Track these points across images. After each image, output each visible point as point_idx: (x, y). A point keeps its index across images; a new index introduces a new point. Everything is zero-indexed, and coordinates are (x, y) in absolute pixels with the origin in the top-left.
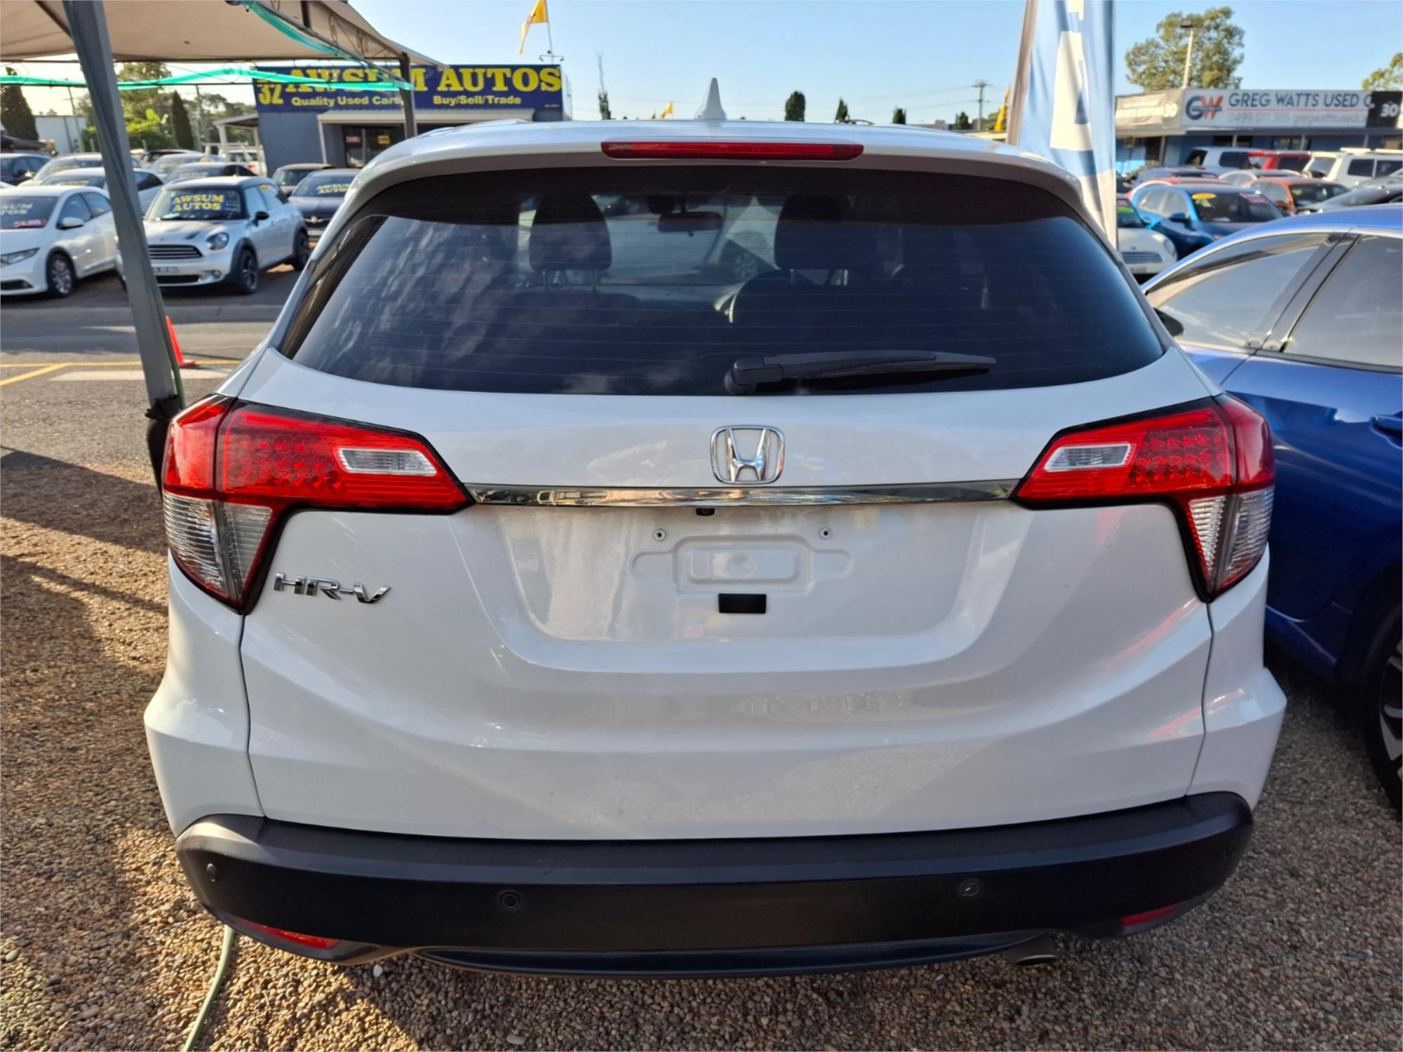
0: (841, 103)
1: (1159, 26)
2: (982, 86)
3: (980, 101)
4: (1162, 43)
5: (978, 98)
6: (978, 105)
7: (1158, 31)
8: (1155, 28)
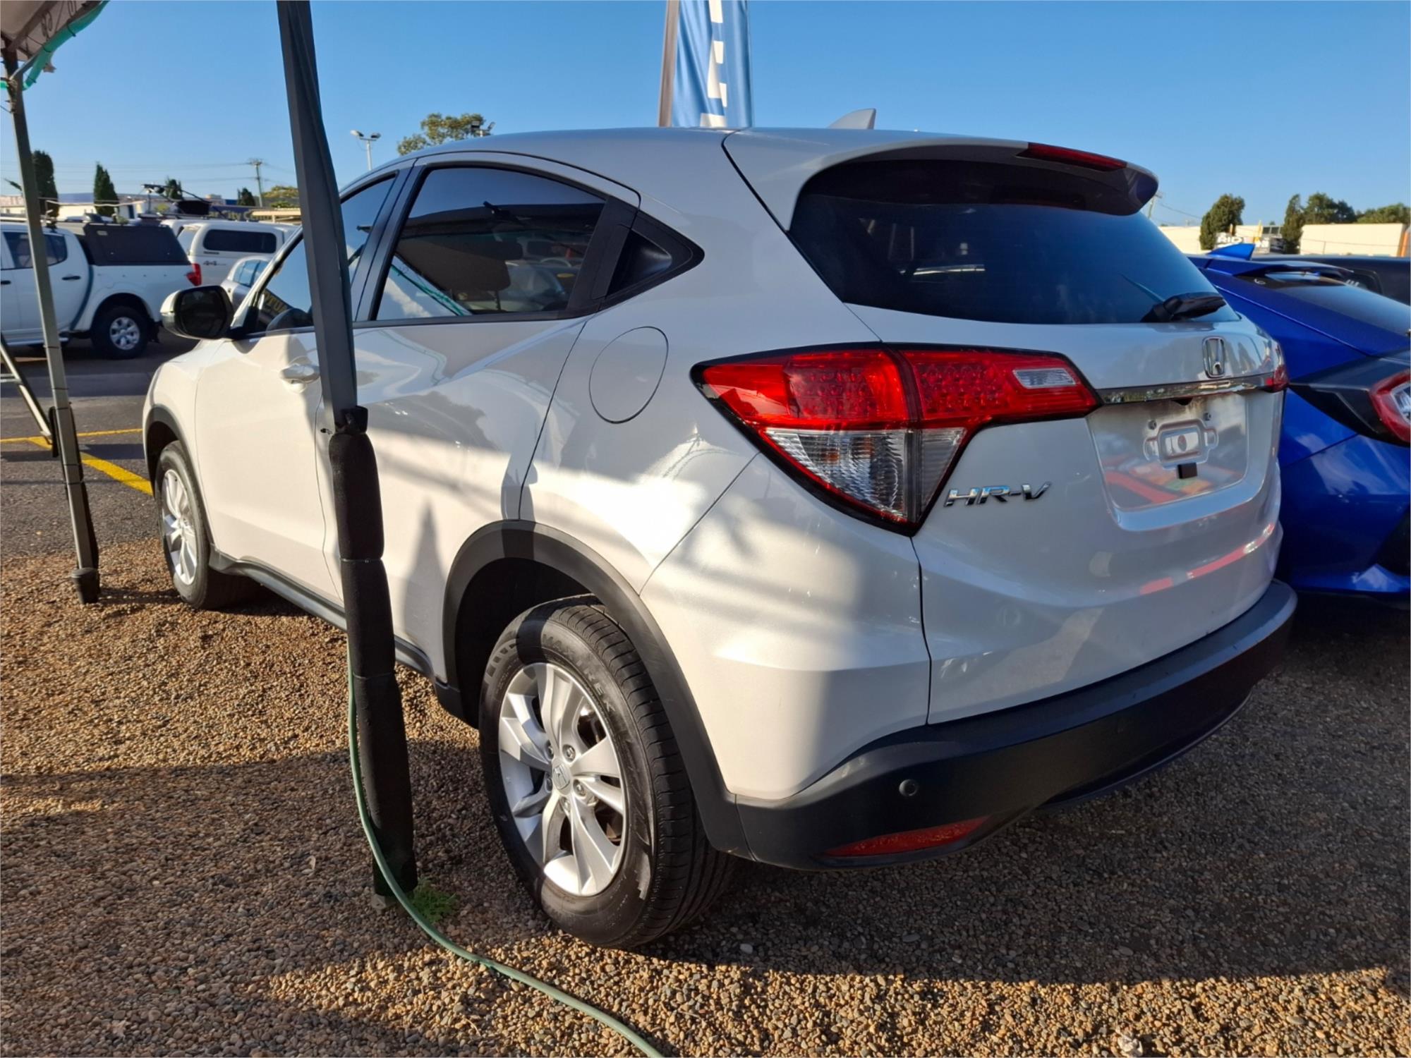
0: (99, 169)
1: (423, 124)
2: (258, 164)
3: (258, 179)
4: (428, 140)
5: (256, 175)
6: (257, 182)
7: (422, 128)
8: (420, 126)
